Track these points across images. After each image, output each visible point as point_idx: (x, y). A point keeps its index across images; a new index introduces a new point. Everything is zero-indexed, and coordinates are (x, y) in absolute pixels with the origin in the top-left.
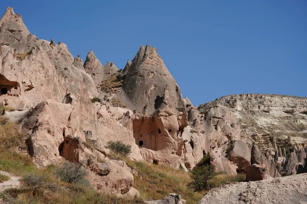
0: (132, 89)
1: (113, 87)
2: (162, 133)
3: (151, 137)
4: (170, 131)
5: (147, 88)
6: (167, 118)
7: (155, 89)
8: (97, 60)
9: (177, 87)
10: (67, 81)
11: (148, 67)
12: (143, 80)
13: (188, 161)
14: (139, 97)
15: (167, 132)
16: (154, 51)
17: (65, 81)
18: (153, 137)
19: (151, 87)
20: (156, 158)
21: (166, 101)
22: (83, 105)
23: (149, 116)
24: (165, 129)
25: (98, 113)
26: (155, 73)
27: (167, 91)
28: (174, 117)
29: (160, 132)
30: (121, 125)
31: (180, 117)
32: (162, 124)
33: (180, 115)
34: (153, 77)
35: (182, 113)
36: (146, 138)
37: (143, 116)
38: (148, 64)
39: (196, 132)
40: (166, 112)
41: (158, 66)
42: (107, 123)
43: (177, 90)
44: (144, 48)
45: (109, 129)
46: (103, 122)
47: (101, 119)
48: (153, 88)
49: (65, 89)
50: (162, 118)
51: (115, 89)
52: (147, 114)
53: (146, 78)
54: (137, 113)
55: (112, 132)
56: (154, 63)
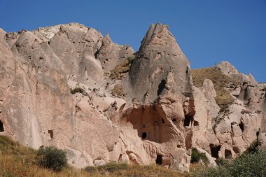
0: (136, 73)
1: (120, 73)
2: (166, 123)
3: (155, 128)
4: (174, 120)
5: (151, 72)
6: (170, 106)
7: (160, 72)
8: (112, 44)
9: (188, 68)
10: (39, 72)
11: (156, 48)
12: (148, 63)
13: (236, 146)
14: (141, 83)
15: (171, 121)
16: (165, 29)
17: (37, 71)
18: (157, 128)
19: (156, 69)
20: (160, 152)
21: (168, 86)
22: (57, 97)
23: (149, 105)
24: (168, 119)
25: (76, 106)
26: (163, 54)
27: (171, 74)
28: (179, 105)
29: (164, 122)
30: (105, 118)
31: (187, 104)
32: (164, 113)
33: (187, 101)
34: (160, 59)
35: (188, 98)
36: (149, 129)
37: (142, 104)
38: (156, 44)
39: (247, 112)
40: (168, 99)
41: (168, 45)
42: (87, 117)
43: (187, 72)
44: (153, 26)
45: (89, 124)
46: (81, 116)
47: (79, 113)
48: (158, 71)
49: (36, 81)
50: (163, 106)
51: (122, 74)
52: (146, 102)
53: (151, 60)
54: (135, 102)
55: (93, 127)
56: (163, 42)
